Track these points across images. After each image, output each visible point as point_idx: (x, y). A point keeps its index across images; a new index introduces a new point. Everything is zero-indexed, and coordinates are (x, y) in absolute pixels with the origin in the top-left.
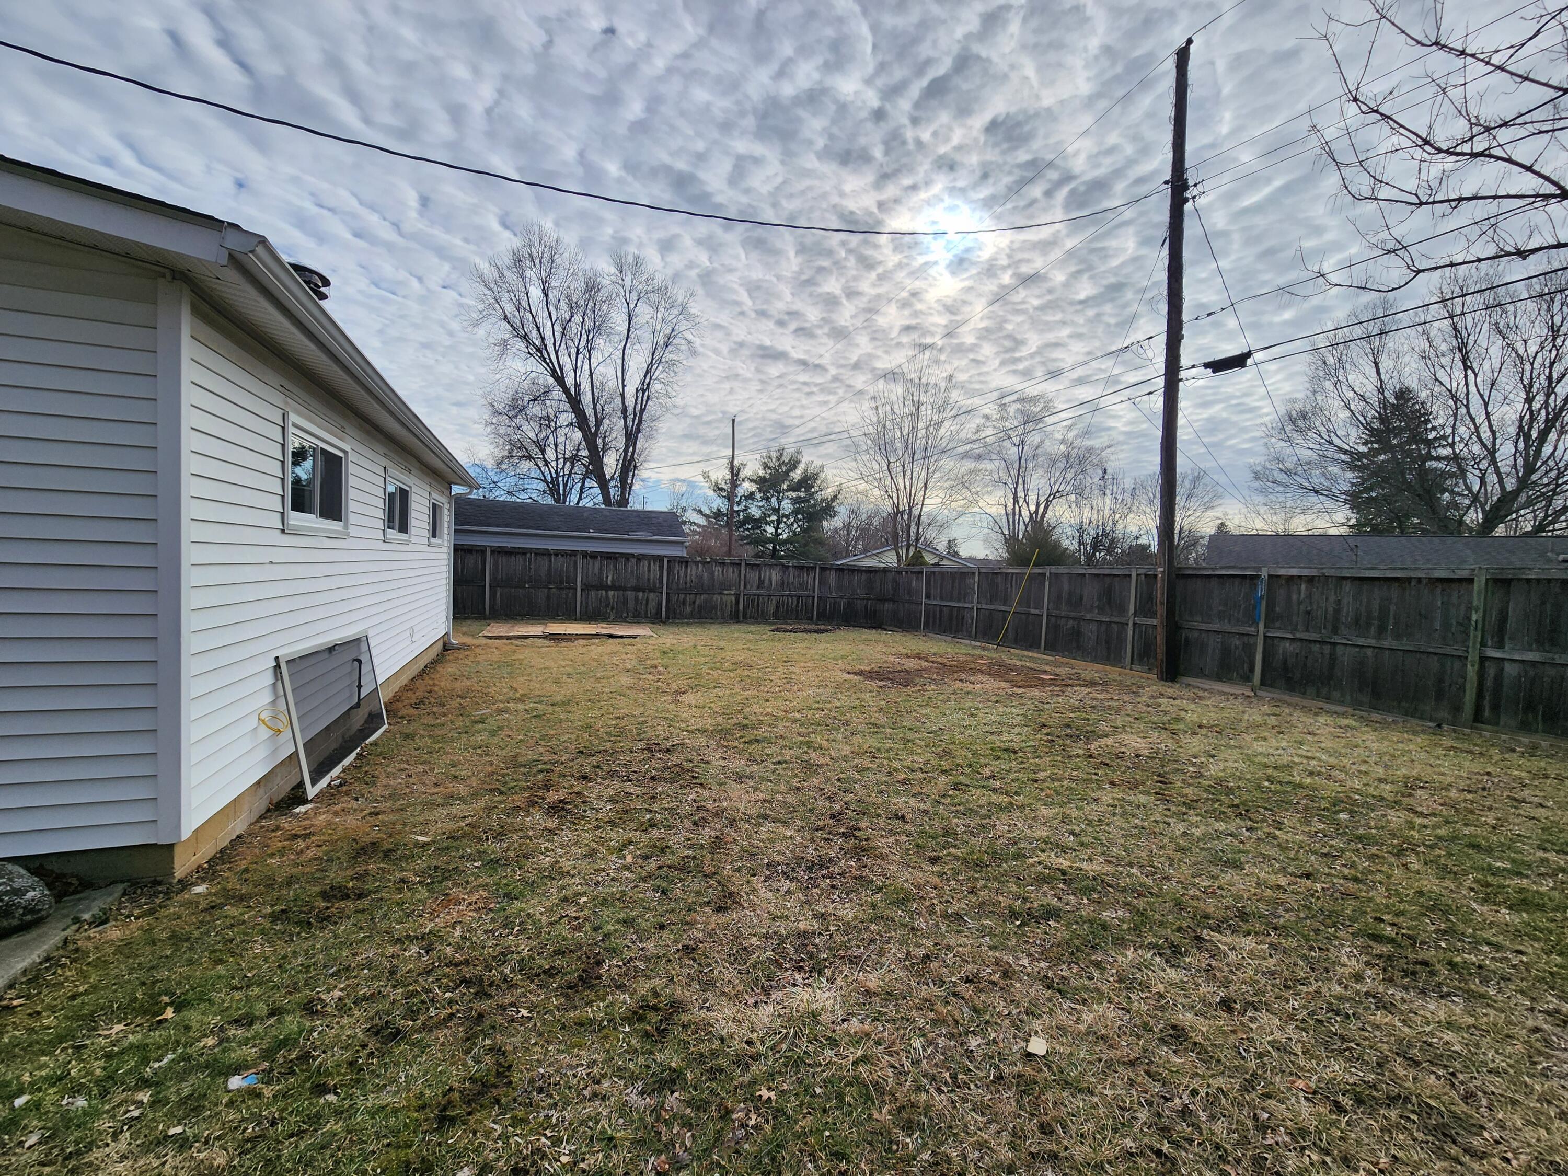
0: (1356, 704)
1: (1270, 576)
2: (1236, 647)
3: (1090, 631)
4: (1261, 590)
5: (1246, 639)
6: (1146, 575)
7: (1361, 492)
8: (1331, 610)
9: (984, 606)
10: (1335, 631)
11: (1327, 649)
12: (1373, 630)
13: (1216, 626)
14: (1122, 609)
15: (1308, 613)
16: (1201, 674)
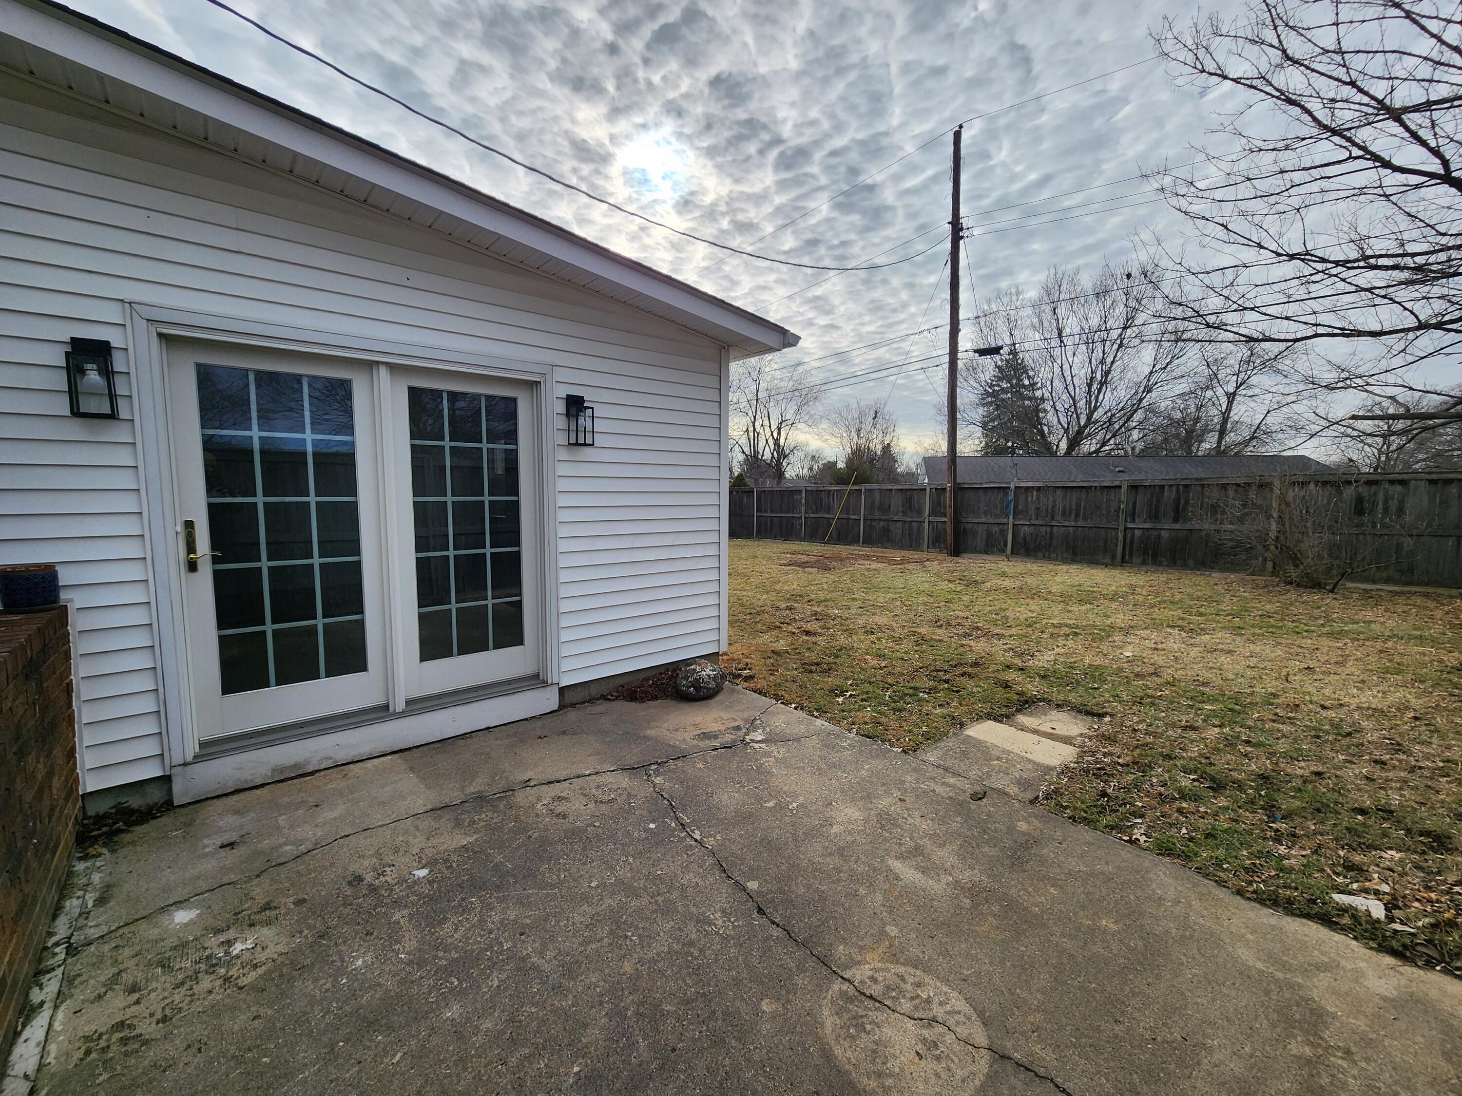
0: (1065, 561)
1: (1016, 487)
2: (996, 532)
3: (896, 529)
4: (1011, 496)
5: (1001, 526)
6: (936, 489)
7: (989, 422)
8: (1050, 506)
9: (811, 515)
10: (1053, 519)
11: (1049, 529)
12: (1072, 516)
13: (983, 520)
14: (920, 512)
15: (1038, 508)
16: (974, 551)
